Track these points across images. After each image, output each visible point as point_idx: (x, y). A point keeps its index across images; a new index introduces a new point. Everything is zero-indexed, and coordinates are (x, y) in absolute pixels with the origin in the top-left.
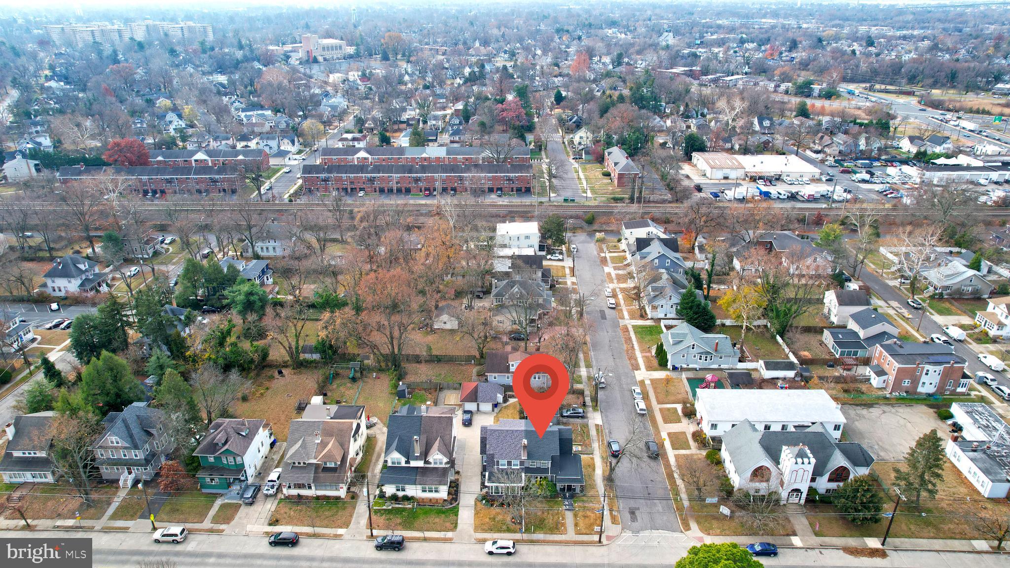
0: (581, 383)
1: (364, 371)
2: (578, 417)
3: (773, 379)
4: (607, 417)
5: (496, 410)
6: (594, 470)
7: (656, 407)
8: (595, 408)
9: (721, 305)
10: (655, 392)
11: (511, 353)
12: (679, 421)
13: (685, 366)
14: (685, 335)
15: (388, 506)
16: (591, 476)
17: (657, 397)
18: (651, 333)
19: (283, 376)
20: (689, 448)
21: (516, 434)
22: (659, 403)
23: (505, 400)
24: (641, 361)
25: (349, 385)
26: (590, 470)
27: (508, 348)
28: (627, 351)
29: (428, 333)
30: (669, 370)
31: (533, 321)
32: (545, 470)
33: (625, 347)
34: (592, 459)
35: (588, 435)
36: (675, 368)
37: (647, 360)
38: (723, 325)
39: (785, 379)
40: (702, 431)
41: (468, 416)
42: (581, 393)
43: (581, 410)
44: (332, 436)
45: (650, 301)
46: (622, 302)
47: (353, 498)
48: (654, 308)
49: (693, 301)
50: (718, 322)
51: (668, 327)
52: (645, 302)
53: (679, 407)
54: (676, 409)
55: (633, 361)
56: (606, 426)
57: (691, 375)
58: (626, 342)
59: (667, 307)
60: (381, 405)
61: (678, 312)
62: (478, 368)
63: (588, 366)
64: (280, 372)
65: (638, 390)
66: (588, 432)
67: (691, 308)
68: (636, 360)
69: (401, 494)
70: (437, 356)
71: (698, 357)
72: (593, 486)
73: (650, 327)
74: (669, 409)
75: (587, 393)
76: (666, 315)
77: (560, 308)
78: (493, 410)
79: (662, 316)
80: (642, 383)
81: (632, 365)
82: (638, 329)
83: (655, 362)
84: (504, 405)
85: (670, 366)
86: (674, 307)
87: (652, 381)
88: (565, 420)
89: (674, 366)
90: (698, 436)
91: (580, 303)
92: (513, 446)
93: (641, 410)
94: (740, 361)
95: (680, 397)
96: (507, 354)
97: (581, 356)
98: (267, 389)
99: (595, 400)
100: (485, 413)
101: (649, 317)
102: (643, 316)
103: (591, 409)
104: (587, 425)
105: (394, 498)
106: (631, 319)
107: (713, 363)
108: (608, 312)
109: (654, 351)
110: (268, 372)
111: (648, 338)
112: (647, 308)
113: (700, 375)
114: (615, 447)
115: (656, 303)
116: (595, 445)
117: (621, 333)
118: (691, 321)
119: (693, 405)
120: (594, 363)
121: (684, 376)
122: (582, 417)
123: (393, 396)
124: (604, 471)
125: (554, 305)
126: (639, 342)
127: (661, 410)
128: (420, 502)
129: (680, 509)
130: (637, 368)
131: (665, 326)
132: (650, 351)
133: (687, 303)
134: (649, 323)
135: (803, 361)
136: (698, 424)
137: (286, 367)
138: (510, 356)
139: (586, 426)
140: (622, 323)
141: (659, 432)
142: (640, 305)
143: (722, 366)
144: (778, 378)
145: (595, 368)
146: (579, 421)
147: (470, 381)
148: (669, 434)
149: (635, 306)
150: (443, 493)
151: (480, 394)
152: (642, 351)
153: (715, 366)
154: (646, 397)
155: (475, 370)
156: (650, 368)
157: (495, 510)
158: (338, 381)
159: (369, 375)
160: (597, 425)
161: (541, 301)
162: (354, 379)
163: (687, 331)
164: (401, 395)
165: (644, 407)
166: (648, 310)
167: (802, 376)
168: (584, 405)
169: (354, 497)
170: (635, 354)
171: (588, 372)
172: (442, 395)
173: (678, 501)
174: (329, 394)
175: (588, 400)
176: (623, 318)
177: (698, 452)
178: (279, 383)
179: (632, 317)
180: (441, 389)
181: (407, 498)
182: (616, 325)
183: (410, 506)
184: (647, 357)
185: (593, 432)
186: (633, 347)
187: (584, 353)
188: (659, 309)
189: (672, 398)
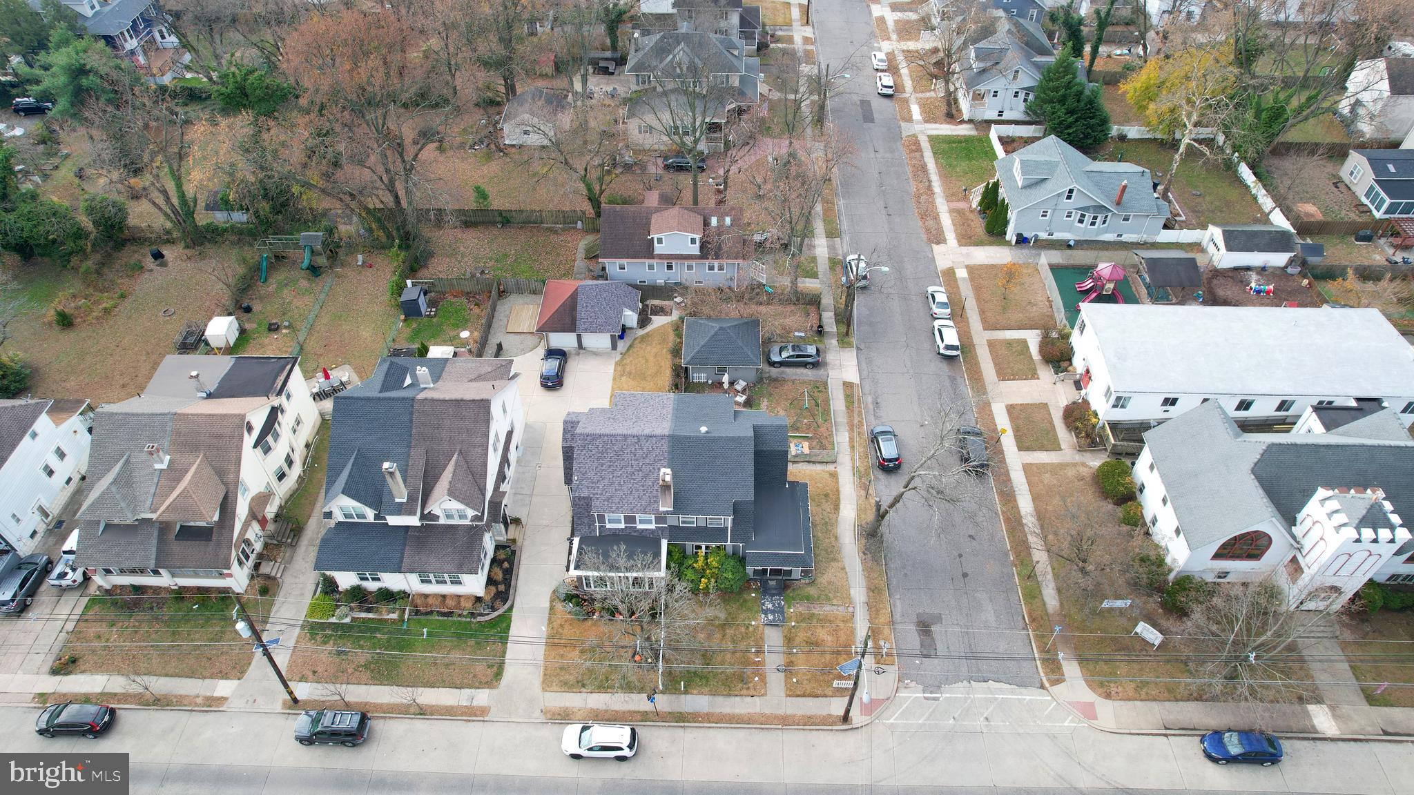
0: (814, 275)
1: (334, 250)
2: (805, 365)
3: (1236, 269)
4: (870, 361)
5: (622, 345)
6: (837, 508)
7: (981, 337)
8: (844, 338)
9: (1125, 93)
10: (978, 299)
11: (657, 210)
12: (1034, 376)
13: (1043, 235)
14: (1052, 166)
15: (344, 616)
16: (830, 525)
17: (982, 312)
18: (969, 156)
19: (164, 265)
20: (1056, 447)
21: (647, 445)
22: (988, 326)
23: (643, 321)
24: (946, 221)
25: (304, 283)
26: (828, 507)
27: (653, 199)
28: (918, 197)
29: (489, 157)
30: (1008, 243)
31: (714, 128)
32: (720, 533)
33: (913, 187)
34: (834, 475)
35: (827, 412)
36: (1022, 240)
37: (960, 217)
38: (1122, 138)
39: (1264, 269)
40: (1086, 402)
41: (553, 364)
42: (814, 301)
43: (811, 350)
44: (195, 449)
45: (970, 84)
46: (908, 84)
47: (264, 591)
48: (979, 97)
49: (1069, 85)
50: (1114, 130)
51: (1007, 143)
52: (958, 83)
53: (1033, 338)
54: (1024, 343)
55: (930, 223)
56: (868, 386)
57: (1057, 257)
58: (915, 177)
59: (1005, 98)
60: (366, 333)
61: (1029, 110)
62: (590, 238)
63: (832, 234)
64: (158, 256)
65: (942, 298)
66: (827, 401)
67: (1062, 100)
68: (936, 218)
69: (372, 586)
70: (500, 212)
71: (1076, 216)
72: (833, 554)
73: (967, 140)
74: (1009, 344)
75: (827, 301)
76: (1001, 113)
77: (776, 95)
78: (614, 347)
79: (993, 115)
80: (950, 274)
81: (928, 231)
82: (943, 147)
83: (978, 225)
84: (641, 332)
85: (1011, 235)
86: (1022, 96)
87: (970, 269)
88: (774, 371)
89: (1019, 236)
90: (1077, 415)
91: (820, 85)
92: (640, 475)
93: (948, 347)
94: (1166, 227)
95: (1034, 312)
96: (650, 212)
97: (819, 208)
98: (123, 296)
99: (845, 318)
100: (595, 354)
101: (966, 117)
102: (952, 114)
103: (834, 342)
104: (825, 384)
105: (357, 594)
106: (926, 121)
107: (1106, 231)
108: (878, 104)
109: (976, 199)
110: (130, 255)
111: (964, 165)
112: (960, 94)
113: (1080, 257)
114: (888, 450)
115: (982, 88)
116: (842, 438)
117: (904, 154)
118: (1061, 130)
119: (1065, 337)
120: (845, 226)
121: (1045, 259)
122: (815, 365)
123: (394, 311)
124: (860, 511)
125: (763, 88)
126: (945, 176)
127: (991, 344)
128: (420, 608)
129: (1039, 620)
130: (940, 239)
131: (1000, 138)
132: (966, 198)
133: (1056, 90)
134: (964, 130)
135: (1304, 228)
136: (1078, 385)
137: (171, 242)
138: (655, 219)
139: (821, 387)
140: (907, 130)
141: (988, 404)
142: (947, 90)
143: (1126, 237)
144: (1248, 269)
145: (846, 238)
146: (807, 374)
147: (568, 274)
148: (1010, 409)
149: (938, 90)
150: (474, 584)
151: (582, 313)
152: (950, 197)
153: (1110, 237)
154: (957, 314)
155: (583, 243)
156: (966, 239)
157: (597, 628)
158: (280, 276)
159: (350, 259)
160: (848, 385)
161: (735, 82)
162: (314, 270)
163: (1056, 158)
164: (411, 310)
165: (956, 343)
166: (965, 105)
167: (1304, 263)
168: (820, 331)
169: (267, 587)
170: (933, 204)
171: (832, 248)
172: (504, 308)
173: (1033, 594)
174: (256, 307)
175: (828, 318)
176: (909, 119)
177: (1078, 458)
178: (153, 280)
179: (929, 118)
180: (502, 294)
181: (388, 596)
182: (894, 134)
183: (394, 616)
184: (959, 212)
185: (838, 403)
186: (930, 188)
187: (826, 202)
188: (988, 99)
189: (1017, 317)
